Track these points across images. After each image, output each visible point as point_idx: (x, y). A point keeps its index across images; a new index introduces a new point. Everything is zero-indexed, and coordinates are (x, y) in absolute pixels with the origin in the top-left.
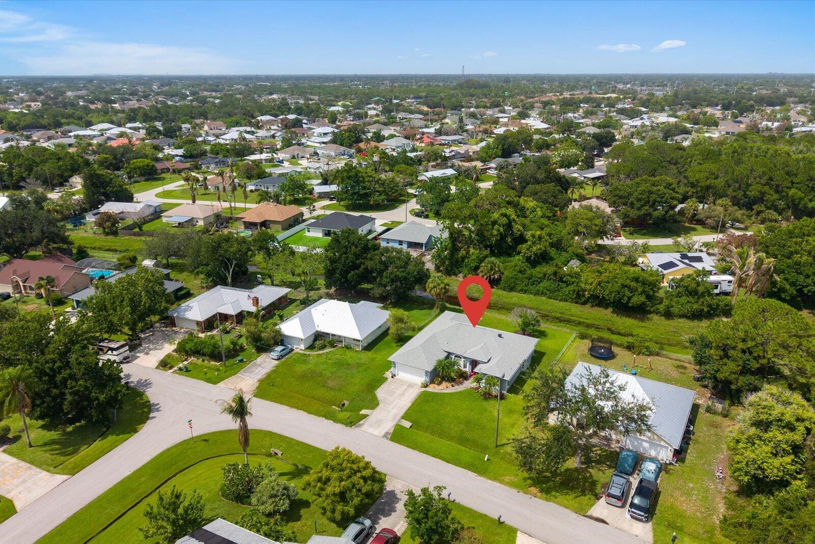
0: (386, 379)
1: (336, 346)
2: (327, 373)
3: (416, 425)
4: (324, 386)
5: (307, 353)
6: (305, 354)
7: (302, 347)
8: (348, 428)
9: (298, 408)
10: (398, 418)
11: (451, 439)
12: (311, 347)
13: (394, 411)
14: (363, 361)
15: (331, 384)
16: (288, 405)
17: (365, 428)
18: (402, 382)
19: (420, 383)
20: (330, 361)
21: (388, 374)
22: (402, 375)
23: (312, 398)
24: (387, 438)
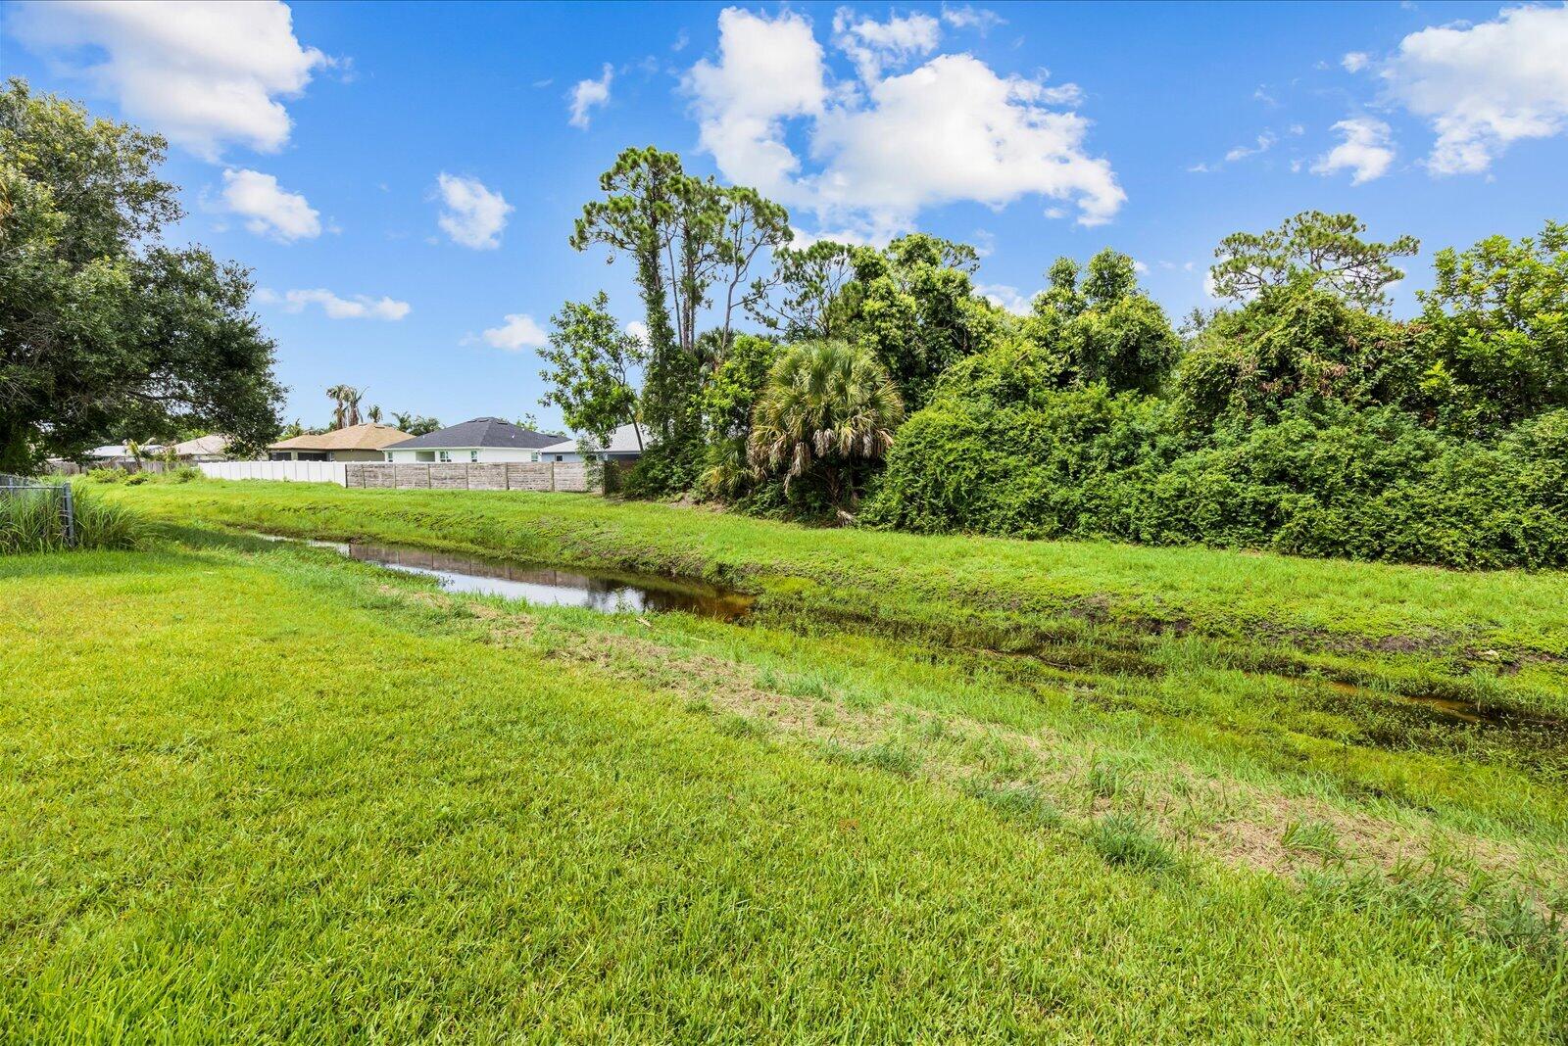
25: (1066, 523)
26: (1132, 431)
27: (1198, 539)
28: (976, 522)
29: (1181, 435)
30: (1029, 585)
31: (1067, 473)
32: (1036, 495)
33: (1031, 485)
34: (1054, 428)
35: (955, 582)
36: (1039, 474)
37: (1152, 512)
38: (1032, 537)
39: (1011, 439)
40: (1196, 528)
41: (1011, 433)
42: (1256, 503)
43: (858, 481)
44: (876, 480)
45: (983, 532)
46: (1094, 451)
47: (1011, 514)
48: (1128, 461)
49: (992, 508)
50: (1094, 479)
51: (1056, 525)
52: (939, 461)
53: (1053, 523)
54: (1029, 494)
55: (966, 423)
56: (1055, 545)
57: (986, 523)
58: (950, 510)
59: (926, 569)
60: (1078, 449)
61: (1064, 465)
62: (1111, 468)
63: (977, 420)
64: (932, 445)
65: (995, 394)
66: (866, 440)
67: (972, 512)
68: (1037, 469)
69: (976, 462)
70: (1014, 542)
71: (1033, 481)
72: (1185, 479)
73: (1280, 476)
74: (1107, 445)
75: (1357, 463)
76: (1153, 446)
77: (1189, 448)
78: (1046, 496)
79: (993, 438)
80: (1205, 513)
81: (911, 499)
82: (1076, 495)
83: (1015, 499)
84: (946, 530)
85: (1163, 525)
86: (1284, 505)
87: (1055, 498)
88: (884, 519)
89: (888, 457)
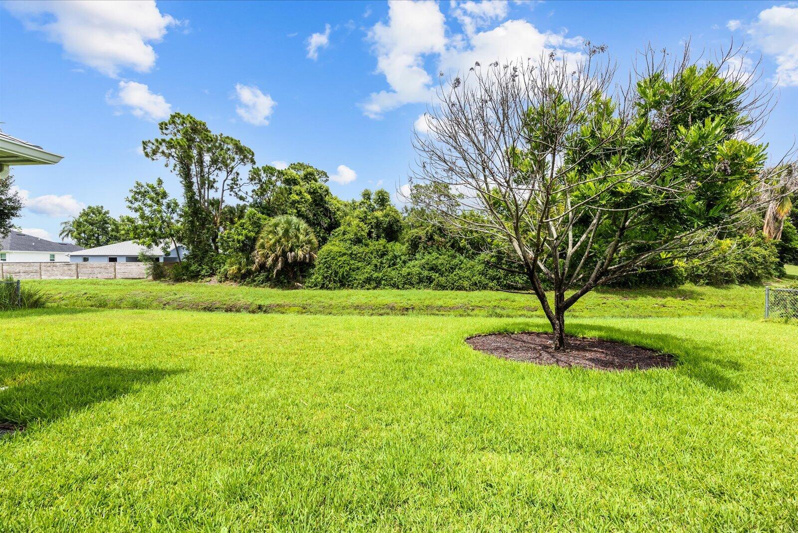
25: (377, 284)
26: (395, 255)
27: (414, 287)
28: (349, 285)
29: (408, 256)
30: (373, 302)
31: (377, 268)
32: (369, 276)
33: (367, 272)
34: (372, 253)
35: (350, 304)
36: (369, 268)
37: (401, 280)
38: (368, 289)
39: (359, 257)
40: (413, 284)
41: (359, 255)
42: (427, 276)
43: (302, 271)
44: (312, 271)
45: (352, 288)
46: (384, 261)
47: (361, 282)
48: (394, 264)
49: (354, 280)
50: (385, 270)
51: (375, 285)
52: (336, 264)
53: (374, 284)
54: (366, 275)
55: (344, 251)
56: (376, 291)
57: (353, 285)
58: (341, 281)
59: (339, 301)
60: (379, 260)
61: (376, 266)
62: (389, 267)
63: (347, 249)
64: (333, 258)
65: (352, 241)
66: (307, 256)
67: (348, 282)
68: (368, 267)
69: (348, 265)
70: (364, 291)
71: (368, 271)
72: (409, 270)
73: (432, 269)
74: (388, 259)
75: (448, 265)
76: (400, 259)
77: (409, 260)
78: (371, 276)
79: (353, 256)
80: (415, 279)
81: (326, 278)
82: (380, 275)
83: (363, 277)
84: (339, 288)
85: (405, 283)
86: (433, 277)
87: (374, 276)
88: (316, 285)
89: (316, 263)
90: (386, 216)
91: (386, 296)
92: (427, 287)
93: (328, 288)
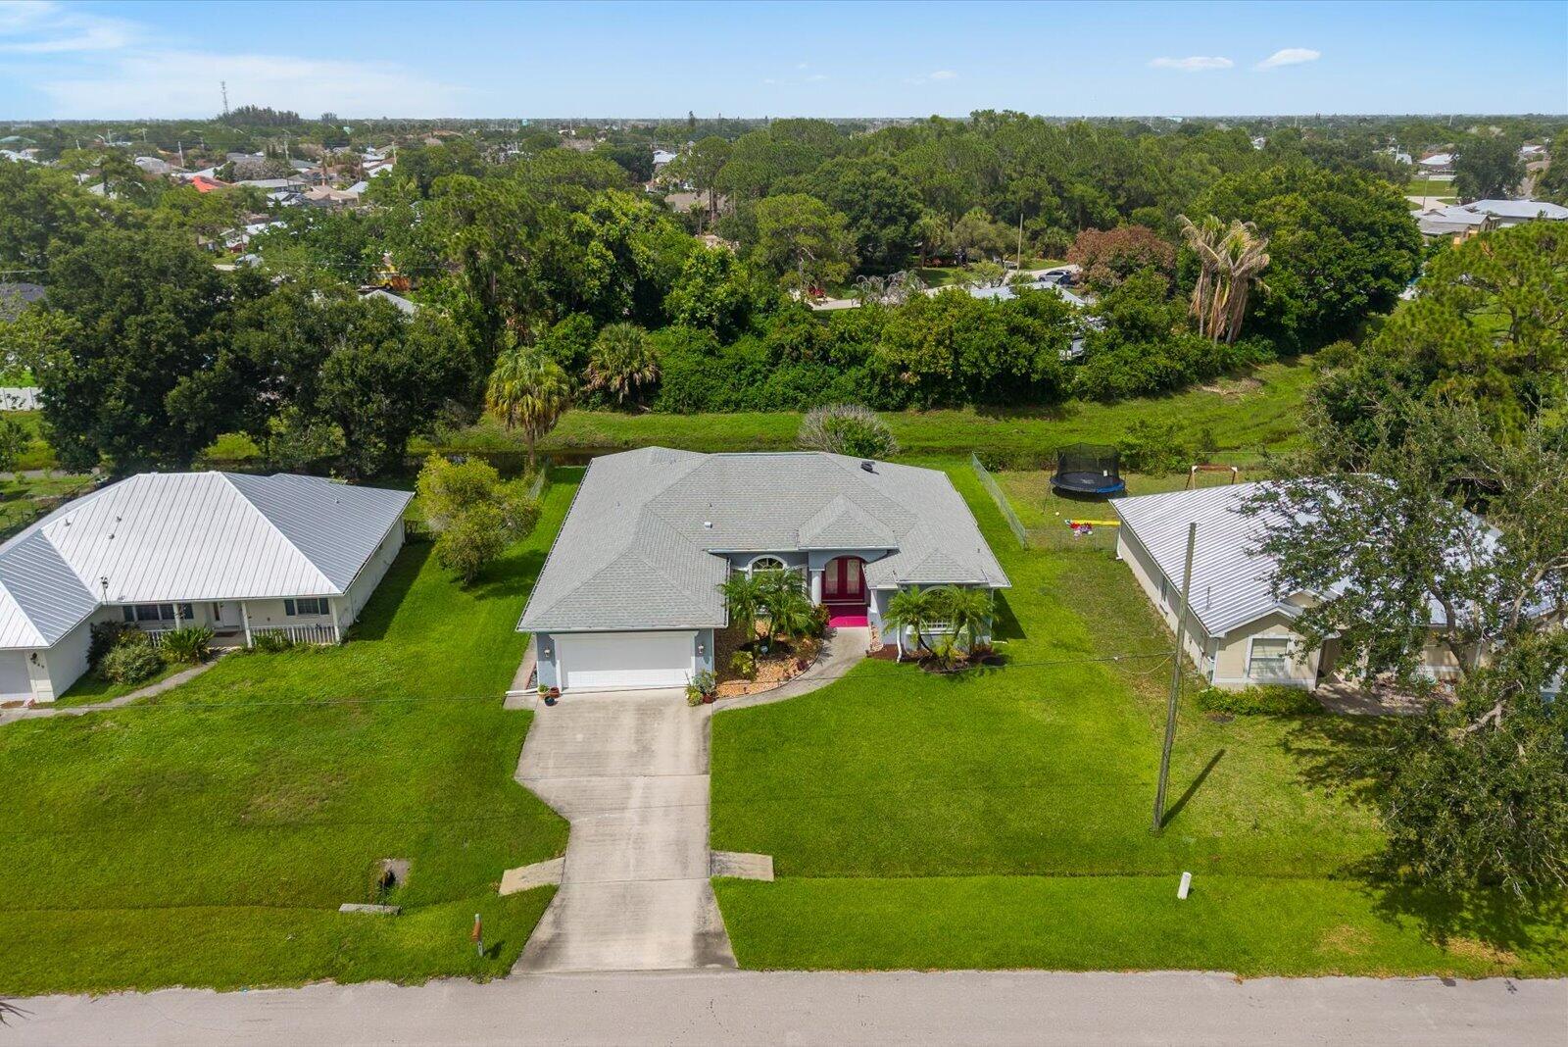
0: (527, 718)
1: (215, 654)
2: (234, 766)
3: (791, 857)
4: (239, 827)
5: (80, 711)
6: (69, 718)
7: (43, 690)
8: (495, 987)
9: (143, 981)
10: (698, 851)
11: (969, 862)
12: (91, 680)
13: (660, 831)
14: (377, 677)
15: (273, 806)
16: (72, 986)
17: (578, 952)
18: (606, 708)
19: (682, 693)
20: (217, 718)
21: (521, 695)
22: (581, 682)
23: (199, 902)
24: (725, 962)
25: (737, 406)
27: (778, 410)
28: (705, 408)
31: (735, 388)
32: (726, 397)
36: (725, 388)
37: (764, 401)
38: (726, 413)
40: (777, 406)
42: (792, 396)
44: (660, 393)
45: (708, 412)
47: (717, 404)
49: (710, 402)
50: (744, 389)
51: (734, 407)
52: (689, 385)
54: (723, 397)
56: (735, 415)
57: (709, 408)
58: (695, 405)
61: (733, 384)
62: (749, 384)
66: (655, 376)
67: (703, 405)
68: (724, 386)
69: (702, 384)
70: (721, 414)
71: (725, 392)
72: (772, 388)
73: (796, 388)
78: (729, 397)
80: (779, 400)
81: (678, 401)
82: (739, 396)
83: (719, 399)
84: (695, 413)
85: (767, 405)
86: (798, 397)
87: (732, 397)
88: (666, 409)
89: (664, 381)
90: (734, 293)
91: (749, 422)
92: (793, 408)
93: (680, 412)
